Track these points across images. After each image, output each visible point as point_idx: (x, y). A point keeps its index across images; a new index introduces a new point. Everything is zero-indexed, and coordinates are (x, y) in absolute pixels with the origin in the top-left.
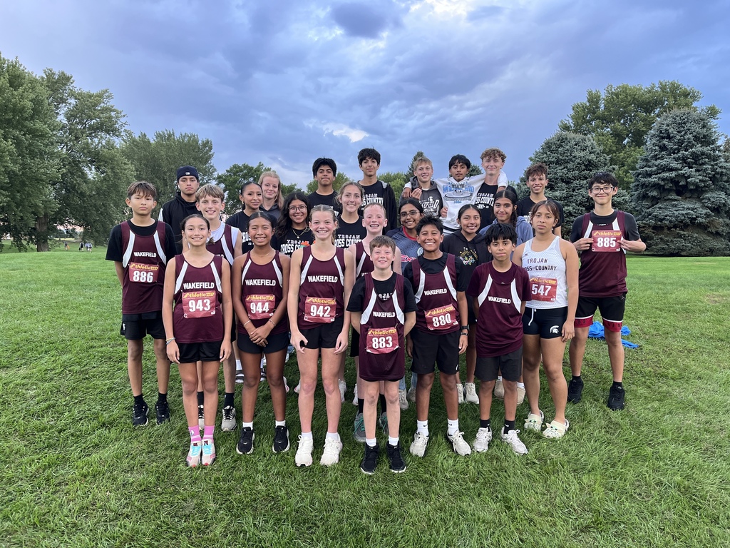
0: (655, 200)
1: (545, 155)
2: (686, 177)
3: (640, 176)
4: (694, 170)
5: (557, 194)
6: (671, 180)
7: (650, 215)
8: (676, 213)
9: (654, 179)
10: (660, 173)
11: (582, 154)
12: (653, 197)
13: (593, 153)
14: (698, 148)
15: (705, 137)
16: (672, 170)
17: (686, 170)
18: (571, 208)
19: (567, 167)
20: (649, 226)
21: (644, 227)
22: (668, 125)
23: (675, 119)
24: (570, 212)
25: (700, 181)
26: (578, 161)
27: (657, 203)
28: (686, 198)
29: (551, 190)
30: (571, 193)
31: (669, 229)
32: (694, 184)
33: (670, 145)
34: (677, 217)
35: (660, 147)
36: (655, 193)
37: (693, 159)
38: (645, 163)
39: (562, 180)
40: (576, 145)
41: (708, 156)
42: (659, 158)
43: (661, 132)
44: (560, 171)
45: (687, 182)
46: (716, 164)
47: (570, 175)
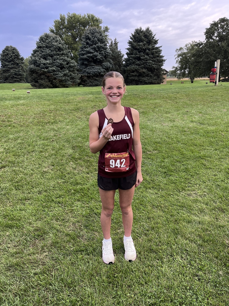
0: (86, 66)
1: (41, 43)
2: (96, 56)
3: (81, 55)
4: (98, 53)
5: (48, 61)
6: (91, 57)
7: (85, 71)
8: (94, 71)
9: (85, 56)
10: (87, 54)
11: (56, 44)
12: (86, 64)
13: (61, 43)
14: (99, 44)
15: (101, 39)
16: (91, 53)
17: (96, 53)
18: (54, 68)
19: (50, 50)
20: (85, 76)
21: (83, 76)
22: (88, 34)
23: (91, 31)
24: (54, 70)
25: (101, 58)
26: (54, 47)
27: (87, 67)
28: (97, 65)
29: (45, 60)
30: (54, 61)
31: (92, 77)
32: (99, 59)
33: (90, 42)
34: (94, 72)
35: (86, 43)
36: (86, 63)
37: (98, 49)
38: (82, 50)
39: (49, 55)
40: (53, 39)
41: (103, 48)
42: (86, 48)
43: (86, 36)
44: (48, 51)
45: (97, 58)
46: (106, 51)
47: (52, 53)
